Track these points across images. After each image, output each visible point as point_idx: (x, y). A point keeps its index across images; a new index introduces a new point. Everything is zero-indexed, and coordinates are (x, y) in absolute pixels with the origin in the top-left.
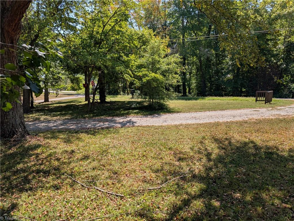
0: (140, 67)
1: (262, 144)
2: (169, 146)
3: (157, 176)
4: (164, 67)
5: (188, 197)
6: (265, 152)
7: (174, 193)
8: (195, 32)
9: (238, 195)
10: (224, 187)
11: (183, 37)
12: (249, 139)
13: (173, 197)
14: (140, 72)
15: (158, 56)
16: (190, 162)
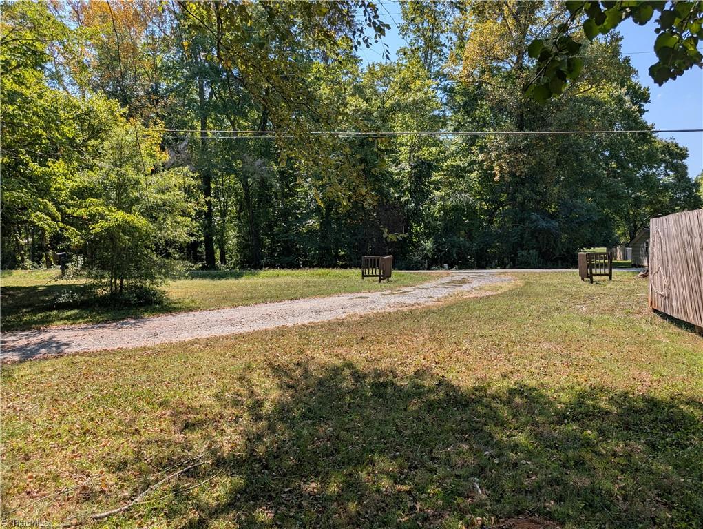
0: (82, 193)
1: (368, 368)
2: (161, 398)
3: (120, 479)
4: (153, 197)
5: (200, 516)
6: (373, 384)
7: (165, 514)
8: (232, 118)
9: (313, 486)
10: (285, 476)
11: (204, 125)
12: (344, 360)
13: (161, 524)
14: (81, 208)
15: (133, 169)
16: (211, 429)
